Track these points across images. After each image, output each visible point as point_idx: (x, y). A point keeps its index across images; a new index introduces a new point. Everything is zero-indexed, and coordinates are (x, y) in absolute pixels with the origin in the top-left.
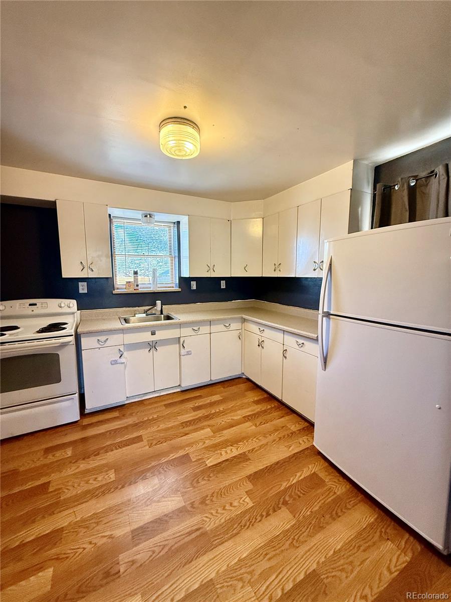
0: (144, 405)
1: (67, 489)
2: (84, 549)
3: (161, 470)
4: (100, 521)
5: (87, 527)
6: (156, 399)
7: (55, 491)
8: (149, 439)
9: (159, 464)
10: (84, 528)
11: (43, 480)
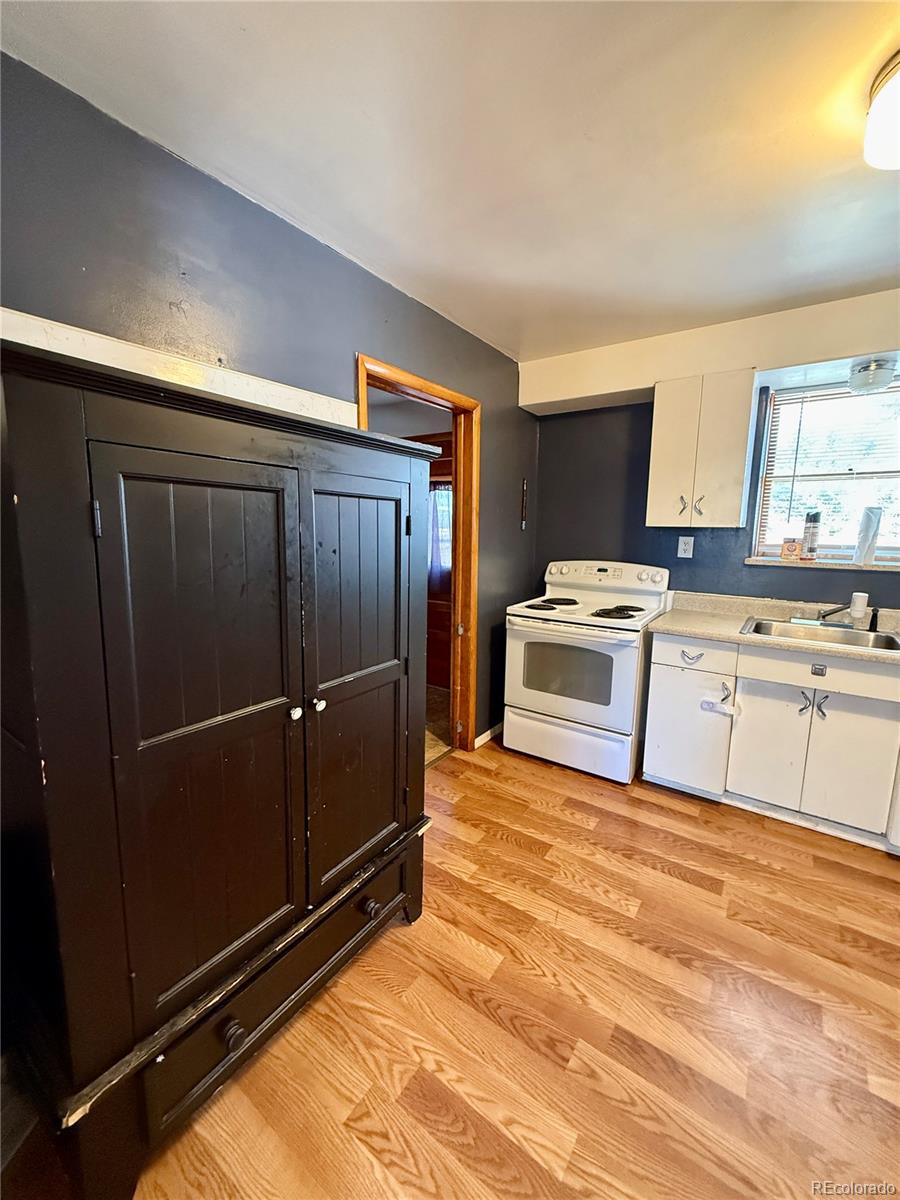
0: (764, 828)
1: (565, 874)
2: (544, 975)
3: (729, 980)
4: (583, 961)
5: (561, 949)
6: (800, 834)
7: (552, 863)
8: (734, 898)
9: (731, 965)
10: (558, 947)
11: (545, 838)
